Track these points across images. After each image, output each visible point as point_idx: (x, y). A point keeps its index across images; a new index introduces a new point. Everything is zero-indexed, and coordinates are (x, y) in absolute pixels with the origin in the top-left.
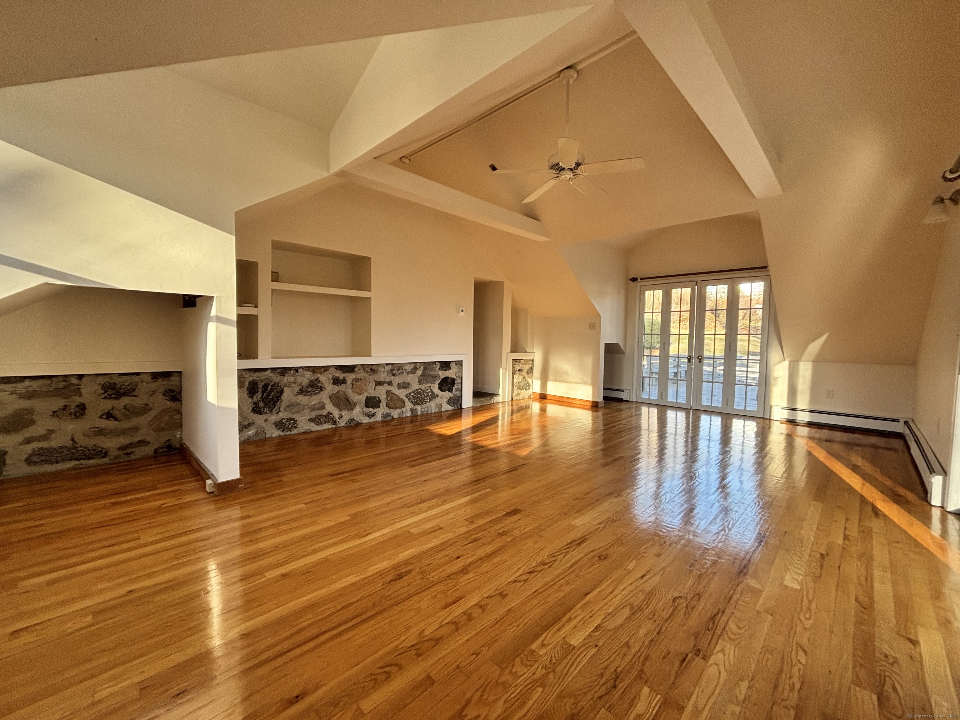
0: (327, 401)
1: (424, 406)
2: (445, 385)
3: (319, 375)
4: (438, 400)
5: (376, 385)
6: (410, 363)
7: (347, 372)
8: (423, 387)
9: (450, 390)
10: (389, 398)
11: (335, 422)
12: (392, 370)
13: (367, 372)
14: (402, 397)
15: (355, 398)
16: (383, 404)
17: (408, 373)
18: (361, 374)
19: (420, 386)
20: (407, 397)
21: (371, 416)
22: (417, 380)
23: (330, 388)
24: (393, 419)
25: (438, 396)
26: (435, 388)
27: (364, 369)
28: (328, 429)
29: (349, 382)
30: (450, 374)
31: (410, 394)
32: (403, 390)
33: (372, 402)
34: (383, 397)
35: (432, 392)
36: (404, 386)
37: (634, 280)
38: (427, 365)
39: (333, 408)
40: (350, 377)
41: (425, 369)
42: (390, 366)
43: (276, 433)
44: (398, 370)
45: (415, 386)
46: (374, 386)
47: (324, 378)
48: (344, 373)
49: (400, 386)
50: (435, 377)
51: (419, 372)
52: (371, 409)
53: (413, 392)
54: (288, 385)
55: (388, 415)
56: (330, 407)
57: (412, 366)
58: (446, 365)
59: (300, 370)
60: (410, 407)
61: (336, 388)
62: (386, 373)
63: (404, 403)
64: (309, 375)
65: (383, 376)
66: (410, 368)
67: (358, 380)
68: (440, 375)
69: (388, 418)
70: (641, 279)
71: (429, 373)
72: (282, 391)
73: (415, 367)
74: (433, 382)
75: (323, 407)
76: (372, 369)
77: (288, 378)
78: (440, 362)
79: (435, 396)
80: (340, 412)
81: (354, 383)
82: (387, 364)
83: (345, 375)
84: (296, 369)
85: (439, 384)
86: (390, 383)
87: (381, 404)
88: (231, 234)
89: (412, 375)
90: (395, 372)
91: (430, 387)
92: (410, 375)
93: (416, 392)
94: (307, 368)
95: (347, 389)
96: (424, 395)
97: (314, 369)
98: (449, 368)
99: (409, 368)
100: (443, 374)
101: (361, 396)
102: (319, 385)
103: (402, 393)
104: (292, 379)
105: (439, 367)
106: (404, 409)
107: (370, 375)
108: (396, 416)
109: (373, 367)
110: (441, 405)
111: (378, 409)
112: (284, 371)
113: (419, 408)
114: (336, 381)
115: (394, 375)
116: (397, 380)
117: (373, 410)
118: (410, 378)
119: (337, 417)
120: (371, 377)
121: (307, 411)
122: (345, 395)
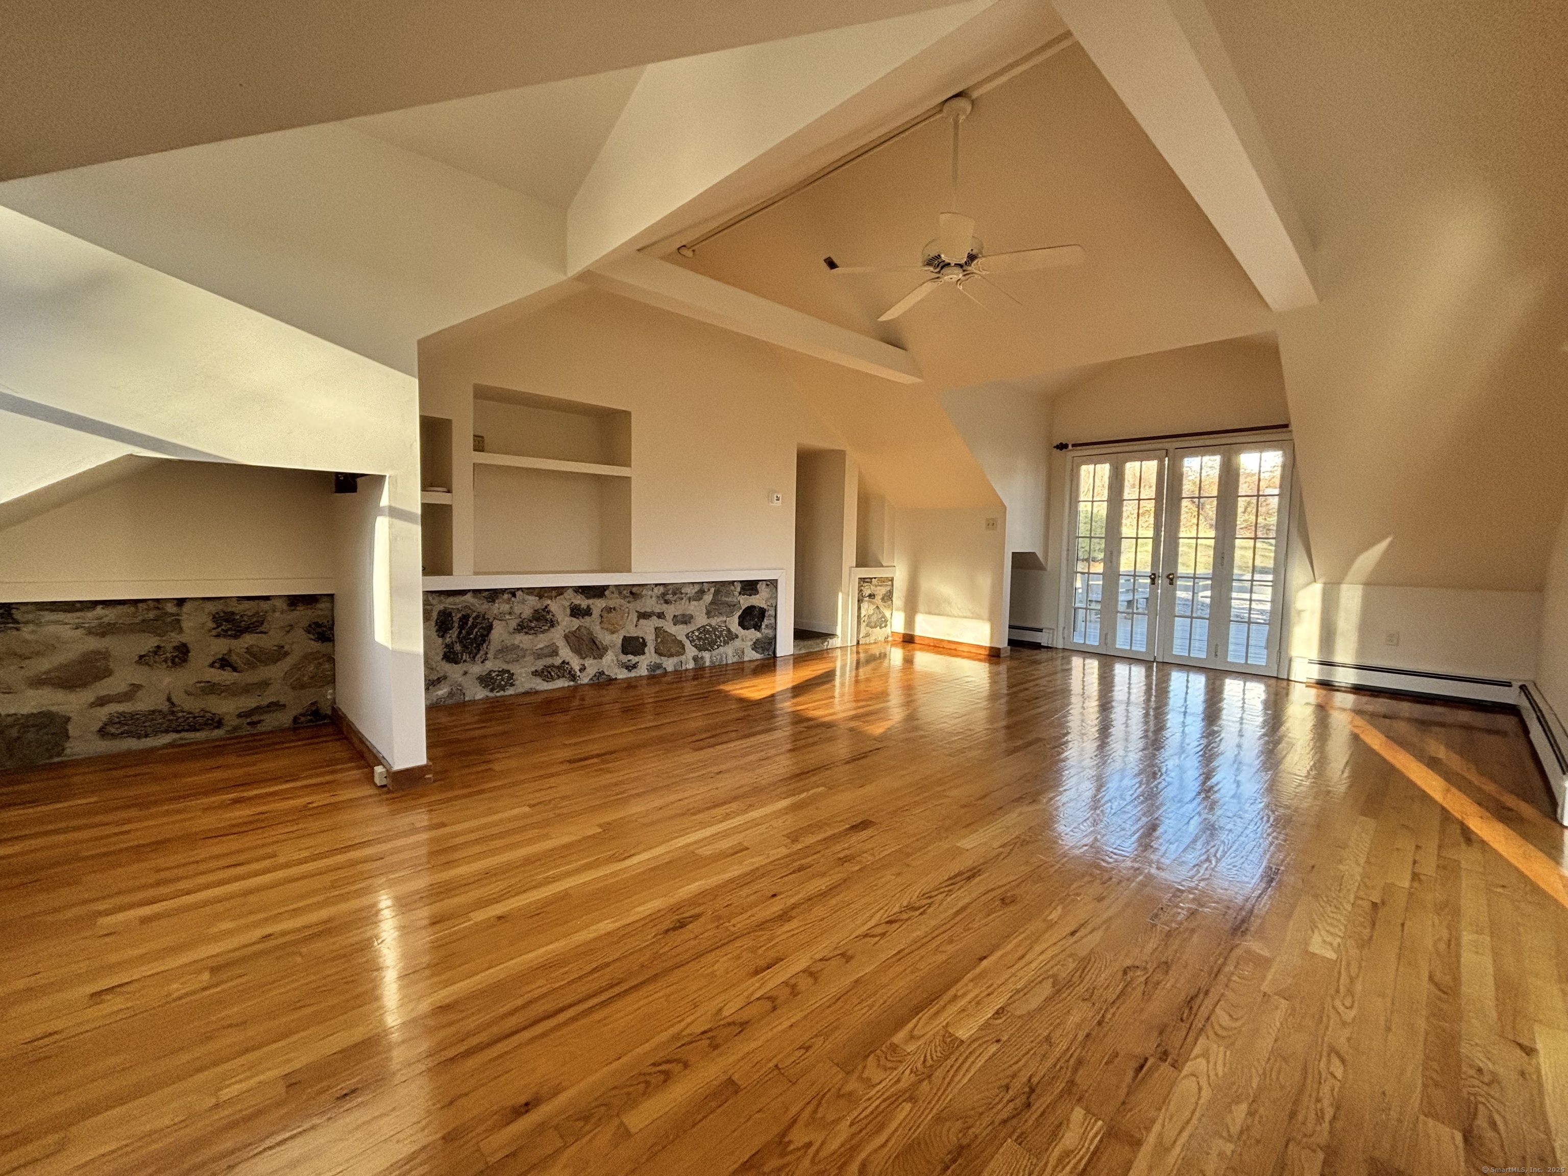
0: (561, 644)
1: (714, 653)
2: (748, 618)
3: (549, 602)
4: (737, 643)
5: (639, 618)
6: (693, 583)
7: (594, 597)
8: (714, 622)
9: (757, 627)
10: (659, 640)
11: (573, 677)
12: (664, 595)
13: (625, 597)
14: (679, 638)
15: (605, 638)
16: (650, 648)
17: (690, 599)
18: (615, 601)
19: (709, 621)
20: (687, 638)
21: (630, 667)
22: (705, 611)
23: (566, 623)
24: (666, 673)
25: (737, 636)
26: (733, 624)
27: (620, 593)
28: (563, 688)
29: (596, 612)
30: (758, 600)
31: (693, 632)
32: (681, 626)
33: (633, 646)
34: (650, 638)
35: (729, 630)
36: (685, 619)
37: (1062, 447)
38: (721, 587)
39: (571, 654)
40: (598, 605)
41: (717, 592)
42: (662, 589)
43: (480, 693)
44: (674, 594)
45: (701, 620)
46: (635, 619)
47: (557, 607)
48: (588, 598)
49: (677, 620)
50: (732, 606)
51: (708, 598)
52: (630, 657)
53: (698, 629)
54: (500, 617)
55: (658, 666)
56: (566, 653)
57: (697, 588)
58: (750, 587)
59: (519, 594)
60: (693, 654)
61: (576, 623)
62: (654, 599)
63: (683, 647)
64: (533, 602)
65: (650, 603)
66: (694, 591)
67: (609, 610)
68: (742, 602)
69: (658, 672)
70: (1073, 445)
71: (724, 599)
72: (490, 628)
73: (701, 589)
74: (730, 614)
75: (555, 653)
76: (633, 592)
77: (500, 607)
78: (741, 582)
79: (732, 637)
80: (582, 662)
81: (604, 614)
82: (656, 585)
83: (591, 601)
84: (513, 592)
85: (739, 617)
86: (661, 616)
87: (646, 650)
88: (413, 376)
89: (696, 603)
90: (669, 597)
91: (725, 621)
92: (693, 603)
93: (703, 630)
94: (530, 591)
95: (592, 624)
96: (716, 635)
97: (541, 593)
98: (757, 592)
99: (691, 591)
100: (746, 601)
101: (615, 636)
102: (549, 617)
103: (680, 632)
104: (506, 607)
105: (739, 589)
106: (683, 658)
107: (629, 602)
108: (670, 669)
109: (634, 590)
110: (743, 652)
111: (642, 657)
112: (493, 595)
113: (706, 655)
114: (576, 612)
115: (667, 602)
116: (671, 611)
117: (634, 659)
118: (692, 608)
119: (577, 668)
120: (631, 606)
121: (529, 659)
122: (590, 633)
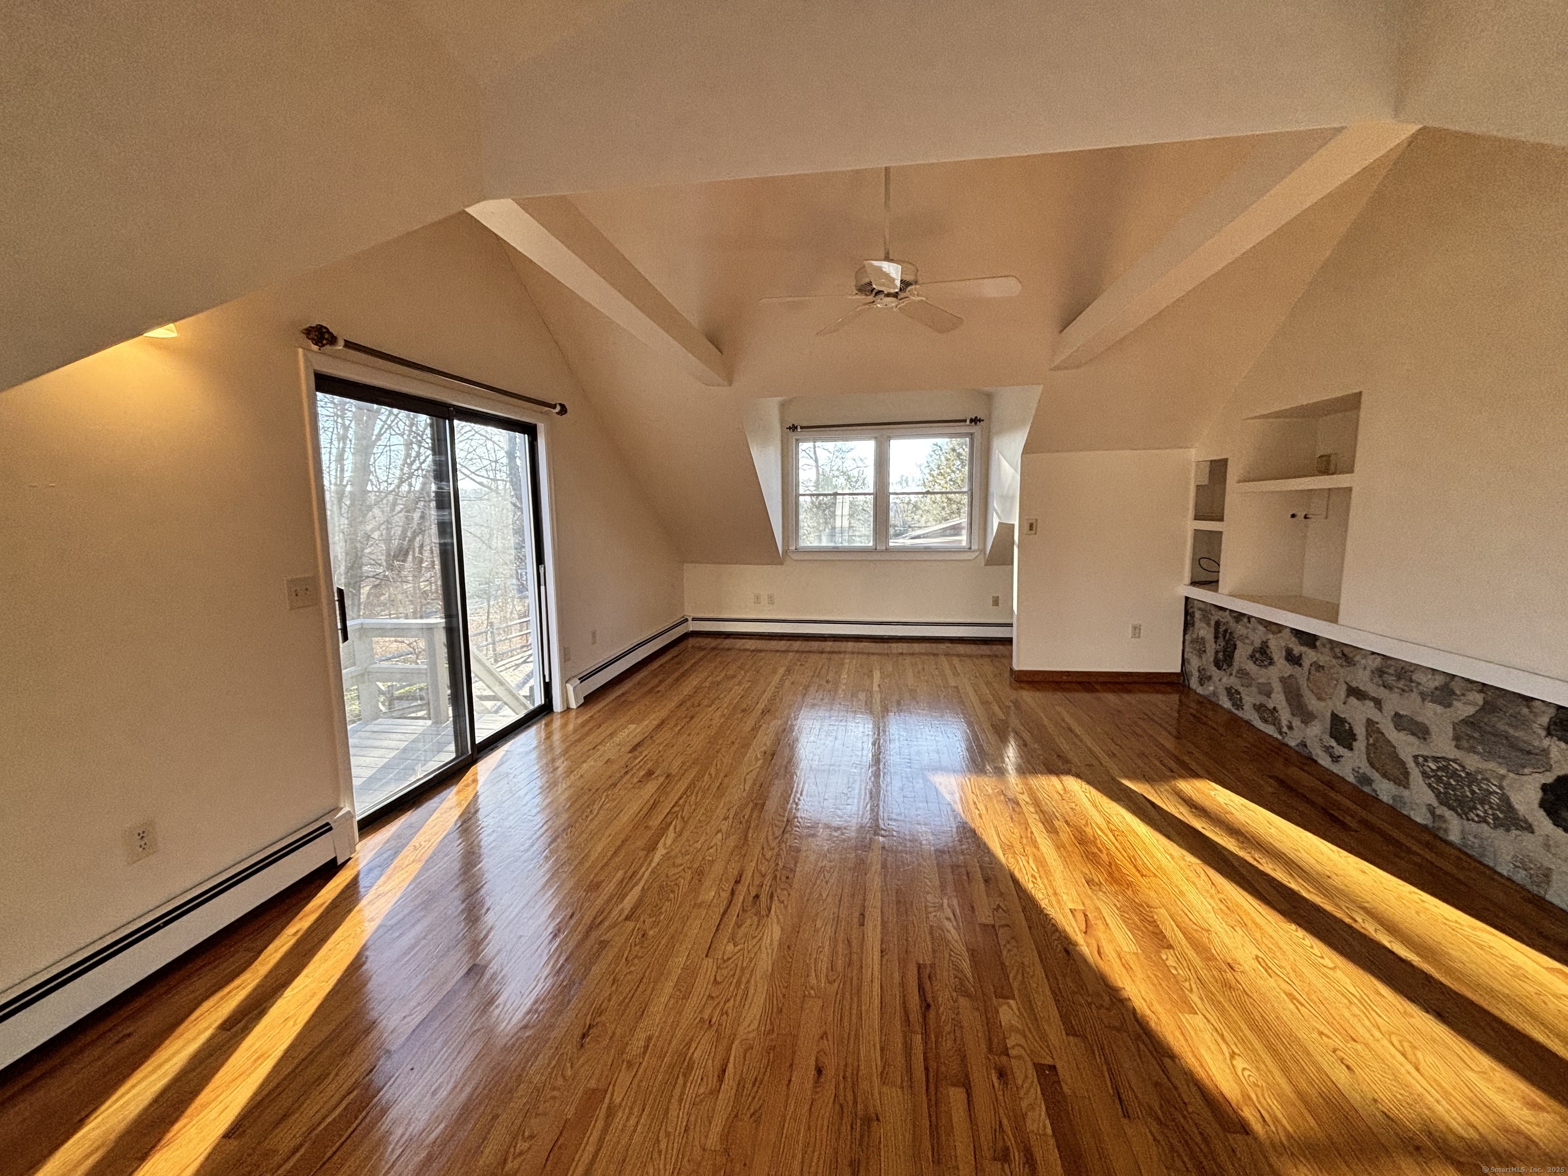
0: (1277, 687)
3: (1271, 636)
4: (1530, 843)
5: (1348, 696)
7: (1307, 645)
8: (1472, 762)
10: (1371, 741)
11: (1281, 731)
12: (1381, 672)
13: (1336, 657)
14: (1402, 756)
15: (1313, 704)
16: (1360, 745)
17: (1423, 696)
18: (1325, 658)
19: (1460, 755)
20: (1417, 763)
21: (1336, 759)
22: (1451, 734)
23: (1282, 666)
24: (1377, 799)
25: (1533, 830)
26: (1527, 795)
27: (1332, 649)
28: (1272, 737)
29: (1306, 663)
31: (1426, 759)
32: (1412, 739)
33: (1342, 731)
34: (1360, 731)
35: (1506, 800)
36: (1421, 732)
38: (1501, 699)
39: (1284, 703)
40: (1310, 656)
41: (1490, 707)
42: (1379, 661)
43: (1226, 703)
44: (1399, 678)
45: (1443, 745)
46: (1344, 694)
47: (1276, 646)
48: (1302, 645)
49: (1399, 721)
50: (1527, 754)
51: (1464, 709)
52: (1333, 743)
53: (1436, 759)
54: (1242, 640)
55: (1367, 781)
56: (1278, 700)
57: (1439, 681)
59: (1252, 620)
60: (1427, 801)
61: (1288, 669)
62: (1368, 672)
63: (1406, 774)
64: (1260, 632)
65: (1362, 679)
66: (1433, 686)
67: (1319, 668)
68: (1554, 754)
69: (1366, 789)
71: (1501, 726)
72: (1235, 647)
73: (1448, 686)
74: (1518, 769)
75: (1268, 695)
76: (1346, 654)
77: (1239, 629)
78: (1552, 706)
80: (1291, 718)
81: (1313, 668)
82: (1373, 653)
83: (1304, 649)
84: (1249, 618)
85: (1547, 789)
86: (1378, 703)
87: (1355, 745)
89: (1439, 709)
90: (1391, 680)
91: (1503, 777)
92: (1430, 705)
93: (1444, 764)
94: (1261, 621)
95: (1300, 677)
96: (1473, 792)
97: (1267, 626)
99: (1429, 683)
100: (1565, 758)
101: (1323, 704)
102: (1268, 652)
103: (1406, 746)
104: (1244, 632)
105: (1547, 721)
106: (1406, 794)
107: (1342, 666)
108: (1385, 798)
109: (1346, 650)
111: (1352, 754)
112: (1239, 616)
113: (1455, 822)
114: (1293, 659)
115: (1387, 686)
116: (1394, 702)
117: (1339, 750)
118: (1430, 714)
119: (1284, 723)
120: (1342, 671)
121: (1254, 689)
122: (1299, 689)
